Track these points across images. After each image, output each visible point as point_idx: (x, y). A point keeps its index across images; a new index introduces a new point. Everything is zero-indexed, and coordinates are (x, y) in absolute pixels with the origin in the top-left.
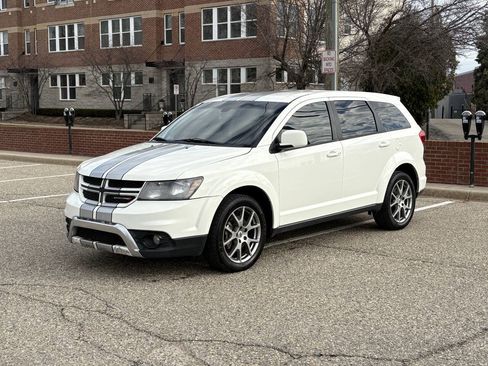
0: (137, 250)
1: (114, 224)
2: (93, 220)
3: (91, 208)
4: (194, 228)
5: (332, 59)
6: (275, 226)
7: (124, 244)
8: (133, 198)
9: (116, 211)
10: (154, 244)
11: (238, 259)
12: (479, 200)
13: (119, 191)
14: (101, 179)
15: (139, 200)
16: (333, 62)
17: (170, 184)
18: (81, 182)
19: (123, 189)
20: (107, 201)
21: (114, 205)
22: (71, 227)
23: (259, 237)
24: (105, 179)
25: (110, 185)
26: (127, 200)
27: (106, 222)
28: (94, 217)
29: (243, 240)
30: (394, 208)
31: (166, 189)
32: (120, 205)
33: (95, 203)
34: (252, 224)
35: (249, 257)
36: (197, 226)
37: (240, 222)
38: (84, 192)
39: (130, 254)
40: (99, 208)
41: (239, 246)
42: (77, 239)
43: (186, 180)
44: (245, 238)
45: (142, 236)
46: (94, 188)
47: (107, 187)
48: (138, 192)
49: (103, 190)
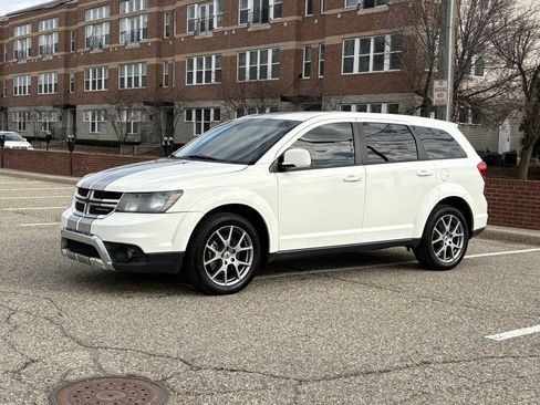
0: (110, 263)
1: (92, 235)
2: (76, 231)
3: (76, 219)
4: (170, 244)
5: (444, 90)
6: (272, 250)
7: (99, 257)
8: (112, 209)
9: (95, 222)
10: (126, 257)
11: (224, 281)
13: (100, 202)
14: (88, 190)
15: (117, 211)
16: (445, 93)
17: (148, 196)
18: (76, 194)
19: (104, 200)
20: (90, 212)
23: (251, 260)
25: (95, 196)
26: (106, 211)
27: (85, 234)
28: (77, 228)
29: (229, 262)
30: (439, 245)
31: (144, 201)
32: (101, 216)
33: (80, 213)
34: (243, 245)
35: (237, 281)
36: (173, 242)
37: (227, 242)
38: (77, 203)
39: (104, 267)
40: (83, 219)
41: (224, 268)
43: (164, 193)
44: (233, 260)
45: (117, 249)
46: (82, 199)
47: (92, 198)
48: (116, 204)
49: (87, 201)
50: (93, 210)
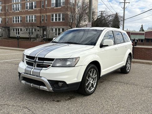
0: (51, 89)
1: (41, 77)
2: (31, 75)
3: (30, 69)
4: (76, 79)
5: (90, 24)
6: (101, 76)
7: (45, 86)
8: (50, 65)
9: (42, 71)
10: (59, 86)
11: (90, 90)
12: (137, 63)
13: (43, 62)
14: (35, 57)
15: (52, 66)
18: (25, 58)
19: (45, 62)
20: (37, 66)
21: (41, 69)
22: (21, 77)
23: (96, 80)
24: (36, 57)
25: (38, 60)
26: (47, 66)
27: (37, 76)
28: (32, 74)
29: (92, 82)
30: (127, 67)
31: (64, 62)
32: (43, 69)
33: (31, 67)
35: (93, 88)
37: (91, 75)
39: (48, 91)
40: (34, 70)
42: (23, 82)
43: (73, 58)
46: (31, 61)
47: (37, 60)
48: (52, 63)
49: (35, 62)
50: (39, 66)
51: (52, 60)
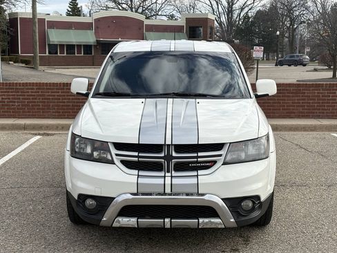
0: (232, 220)
1: (203, 195)
7: (217, 216)
8: (215, 162)
9: (201, 180)
13: (195, 157)
15: (225, 163)
18: (113, 150)
19: (200, 154)
21: (192, 173)
24: (167, 145)
26: (208, 166)
27: (187, 195)
32: (200, 172)
47: (174, 154)
48: (220, 155)
49: (169, 158)
50: (181, 167)
51: (219, 147)
